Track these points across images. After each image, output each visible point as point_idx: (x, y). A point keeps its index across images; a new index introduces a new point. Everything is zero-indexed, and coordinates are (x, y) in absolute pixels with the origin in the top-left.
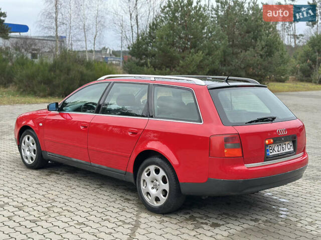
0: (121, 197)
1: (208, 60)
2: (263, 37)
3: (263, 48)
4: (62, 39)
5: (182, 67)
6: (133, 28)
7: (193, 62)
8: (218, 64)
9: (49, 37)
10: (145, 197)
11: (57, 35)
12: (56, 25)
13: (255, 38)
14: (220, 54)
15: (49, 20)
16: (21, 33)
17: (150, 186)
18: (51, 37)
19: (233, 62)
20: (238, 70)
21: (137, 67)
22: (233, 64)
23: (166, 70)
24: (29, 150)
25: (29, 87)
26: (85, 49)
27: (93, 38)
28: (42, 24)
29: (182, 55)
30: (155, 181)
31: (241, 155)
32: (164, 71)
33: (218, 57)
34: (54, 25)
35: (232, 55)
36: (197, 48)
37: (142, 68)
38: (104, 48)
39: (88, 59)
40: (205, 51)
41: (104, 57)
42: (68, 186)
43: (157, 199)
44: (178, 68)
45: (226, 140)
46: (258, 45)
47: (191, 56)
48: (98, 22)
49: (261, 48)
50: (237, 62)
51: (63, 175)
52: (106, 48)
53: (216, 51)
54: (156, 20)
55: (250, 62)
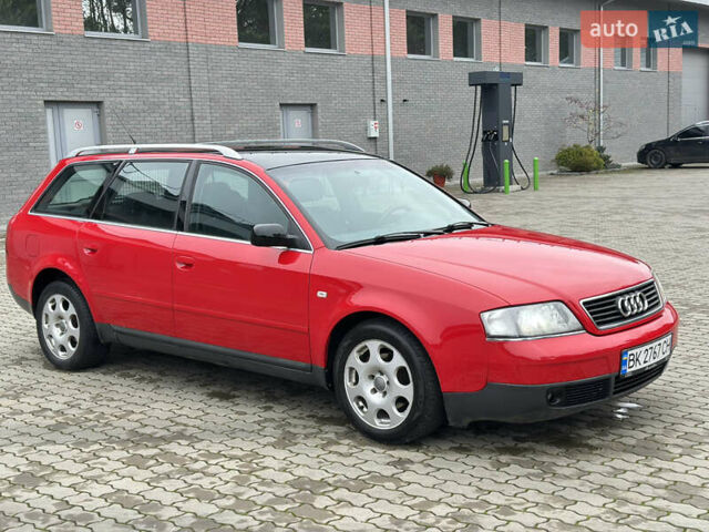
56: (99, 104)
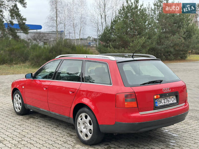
0: (68, 133)
1: (148, 42)
2: (184, 26)
3: (185, 33)
4: (62, 33)
5: (132, 47)
6: (103, 24)
7: (139, 44)
8: (156, 44)
9: (52, 32)
10: (80, 134)
11: (57, 31)
12: (57, 24)
13: (179, 27)
14: (156, 38)
15: (52, 21)
16: (38, 30)
17: (83, 126)
18: (54, 31)
19: (165, 42)
20: (169, 48)
21: (104, 48)
22: (166, 44)
23: (122, 49)
24: (18, 103)
25: (38, 62)
26: (74, 38)
27: (79, 31)
28: (48, 24)
29: (132, 39)
30: (85, 124)
31: (136, 106)
32: (120, 50)
33: (155, 40)
34: (55, 24)
35: (165, 38)
36: (141, 35)
37: (107, 48)
38: (89, 37)
39: (76, 44)
40: (146, 36)
41: (88, 42)
42: (37, 127)
43: (87, 136)
44: (129, 48)
45: (127, 97)
46: (181, 32)
47: (137, 40)
48: (82, 21)
49: (183, 33)
50: (168, 43)
51: (37, 119)
52: (90, 37)
53: (154, 36)
54: (115, 18)
55: (177, 42)
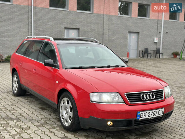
56: (78, 29)
